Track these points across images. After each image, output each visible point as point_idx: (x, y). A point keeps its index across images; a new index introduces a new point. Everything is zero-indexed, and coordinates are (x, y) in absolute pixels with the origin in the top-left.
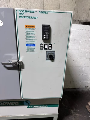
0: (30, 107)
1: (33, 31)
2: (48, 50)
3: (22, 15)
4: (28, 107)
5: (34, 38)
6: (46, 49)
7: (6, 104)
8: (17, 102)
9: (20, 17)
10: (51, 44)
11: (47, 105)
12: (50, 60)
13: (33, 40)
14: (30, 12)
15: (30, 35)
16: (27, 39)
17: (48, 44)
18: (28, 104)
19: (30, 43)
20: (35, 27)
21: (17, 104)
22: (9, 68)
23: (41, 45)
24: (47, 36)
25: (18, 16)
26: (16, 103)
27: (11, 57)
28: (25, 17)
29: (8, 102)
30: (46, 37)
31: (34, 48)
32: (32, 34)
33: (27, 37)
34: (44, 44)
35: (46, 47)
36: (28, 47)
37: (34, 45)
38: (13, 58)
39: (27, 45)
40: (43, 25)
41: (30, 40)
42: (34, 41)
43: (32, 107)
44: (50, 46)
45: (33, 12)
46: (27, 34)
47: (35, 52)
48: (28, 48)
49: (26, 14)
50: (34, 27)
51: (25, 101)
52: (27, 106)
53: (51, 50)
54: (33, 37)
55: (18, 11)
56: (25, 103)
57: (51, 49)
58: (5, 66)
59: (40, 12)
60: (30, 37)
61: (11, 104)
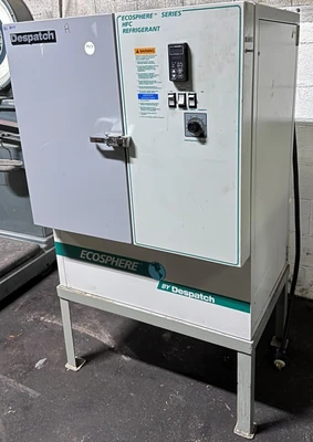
0: (164, 286)
1: (153, 62)
2: (189, 111)
3: (128, 27)
4: (159, 287)
5: (154, 79)
6: (183, 107)
7: (107, 260)
9: (124, 31)
10: (195, 94)
11: (213, 295)
12: (195, 139)
13: (152, 82)
14: (143, 17)
15: (147, 72)
16: (141, 83)
17: (187, 93)
18: (161, 276)
19: (146, 91)
20: (156, 51)
21: (132, 269)
22: (106, 154)
24: (180, 71)
25: (120, 28)
26: (131, 263)
27: (109, 126)
28: (134, 30)
29: (112, 256)
30: (177, 73)
31: (156, 104)
32: (149, 68)
33: (140, 76)
34: (177, 92)
35: (181, 102)
36: (144, 101)
37: (156, 97)
38: (113, 129)
39: (140, 96)
40: (169, 46)
41: (146, 82)
42: (154, 85)
43: (170, 290)
44: (190, 99)
45: (150, 16)
46: (140, 69)
47: (158, 113)
48: (142, 104)
49: (136, 24)
50: (152, 51)
51: (152, 264)
52: (157, 283)
53: (196, 111)
54: (152, 75)
55: (120, 19)
57: (195, 107)
58: (98, 148)
59: (165, 15)
60: (145, 76)
61: (119, 262)
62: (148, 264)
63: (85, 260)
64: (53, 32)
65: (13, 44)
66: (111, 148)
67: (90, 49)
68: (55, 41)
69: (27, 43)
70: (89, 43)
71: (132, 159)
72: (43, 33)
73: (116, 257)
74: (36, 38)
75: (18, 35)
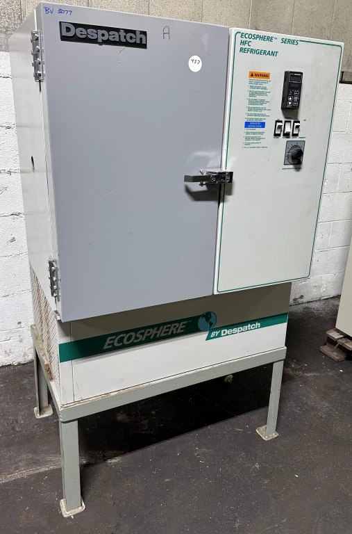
0: (213, 334)
1: (265, 88)
2: (291, 139)
3: (247, 46)
4: (208, 338)
5: (264, 106)
6: (287, 135)
7: (146, 335)
9: (241, 50)
10: (299, 122)
11: (258, 320)
12: (292, 166)
13: (261, 109)
14: (263, 38)
15: (258, 98)
16: (250, 109)
17: (292, 121)
18: (211, 324)
19: (254, 119)
20: (271, 76)
21: (179, 331)
22: (196, 196)
23: (278, 124)
24: (296, 98)
25: (237, 46)
26: (177, 325)
28: (252, 51)
30: (292, 101)
31: (262, 133)
32: (261, 94)
33: (251, 102)
34: (284, 120)
35: (287, 130)
36: (250, 130)
37: (263, 125)
38: (209, 166)
39: (247, 125)
40: (286, 73)
41: (256, 109)
42: (263, 112)
43: (219, 335)
44: (296, 127)
45: (270, 39)
46: (252, 94)
47: (263, 143)
48: (248, 133)
50: (266, 76)
51: (203, 316)
53: (297, 139)
54: (262, 102)
55: (239, 35)
56: (201, 322)
57: (297, 135)
58: (188, 190)
59: (284, 41)
60: (256, 102)
61: (161, 332)
62: (198, 317)
63: (113, 349)
64: (145, 33)
65: (64, 38)
66: (204, 188)
67: (195, 65)
68: (144, 46)
69: (95, 41)
70: (196, 58)
71: (229, 198)
72: (127, 31)
73: (158, 326)
74: (114, 36)
75: (77, 26)
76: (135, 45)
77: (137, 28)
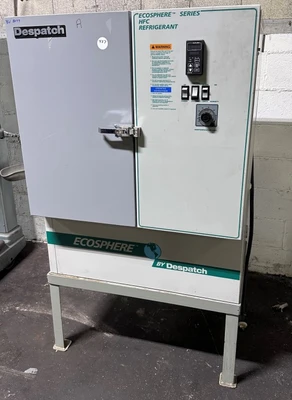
0: (159, 264)
1: (168, 57)
2: (201, 102)
3: (145, 24)
4: (154, 265)
5: (168, 73)
6: (196, 99)
7: (102, 244)
8: (128, 243)
9: (140, 27)
10: (208, 87)
11: (206, 267)
12: (205, 128)
13: (165, 76)
14: (161, 15)
15: (161, 66)
16: (154, 77)
17: (201, 86)
18: (156, 255)
19: (159, 84)
20: (172, 47)
21: (128, 250)
22: (114, 145)
23: (184, 89)
24: (197, 66)
25: (136, 25)
26: (127, 245)
27: (119, 118)
28: (151, 27)
29: (107, 240)
30: (193, 68)
31: (169, 97)
32: (164, 63)
33: (154, 70)
34: (190, 85)
35: (195, 94)
36: (156, 94)
37: (169, 90)
38: (122, 121)
39: (153, 90)
40: (187, 42)
41: (160, 76)
42: (168, 78)
43: (165, 267)
44: (205, 91)
45: (168, 14)
46: (155, 64)
47: (171, 106)
48: (154, 97)
49: (153, 21)
50: (168, 47)
51: (148, 245)
52: (152, 262)
53: (208, 102)
54: (166, 70)
55: (137, 16)
56: (147, 250)
57: (208, 99)
58: (106, 139)
59: (183, 14)
60: (160, 70)
61: (114, 246)
62: (144, 245)
63: (79, 247)
64: (64, 27)
65: (17, 37)
66: (120, 139)
67: (103, 44)
68: (65, 35)
69: (33, 36)
70: (102, 39)
71: (141, 149)
72: (51, 27)
73: (112, 241)
74: (44, 32)
75: (22, 28)
76: (57, 35)
77: (58, 24)
